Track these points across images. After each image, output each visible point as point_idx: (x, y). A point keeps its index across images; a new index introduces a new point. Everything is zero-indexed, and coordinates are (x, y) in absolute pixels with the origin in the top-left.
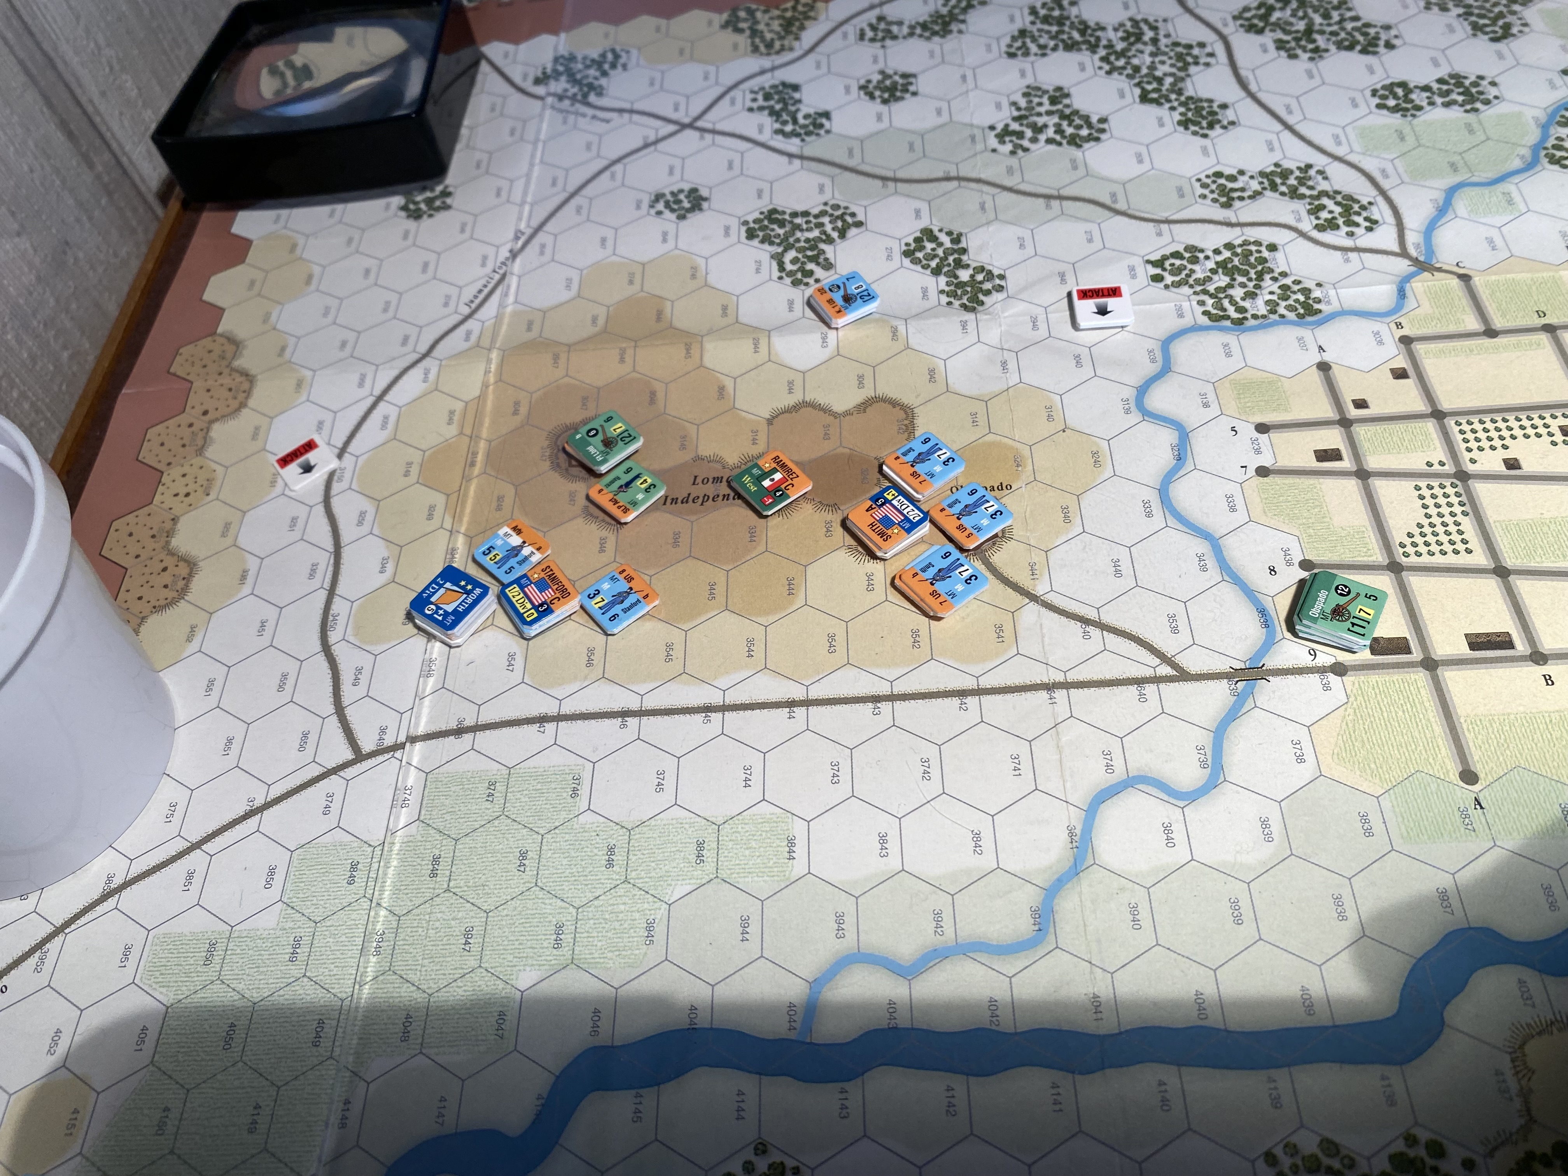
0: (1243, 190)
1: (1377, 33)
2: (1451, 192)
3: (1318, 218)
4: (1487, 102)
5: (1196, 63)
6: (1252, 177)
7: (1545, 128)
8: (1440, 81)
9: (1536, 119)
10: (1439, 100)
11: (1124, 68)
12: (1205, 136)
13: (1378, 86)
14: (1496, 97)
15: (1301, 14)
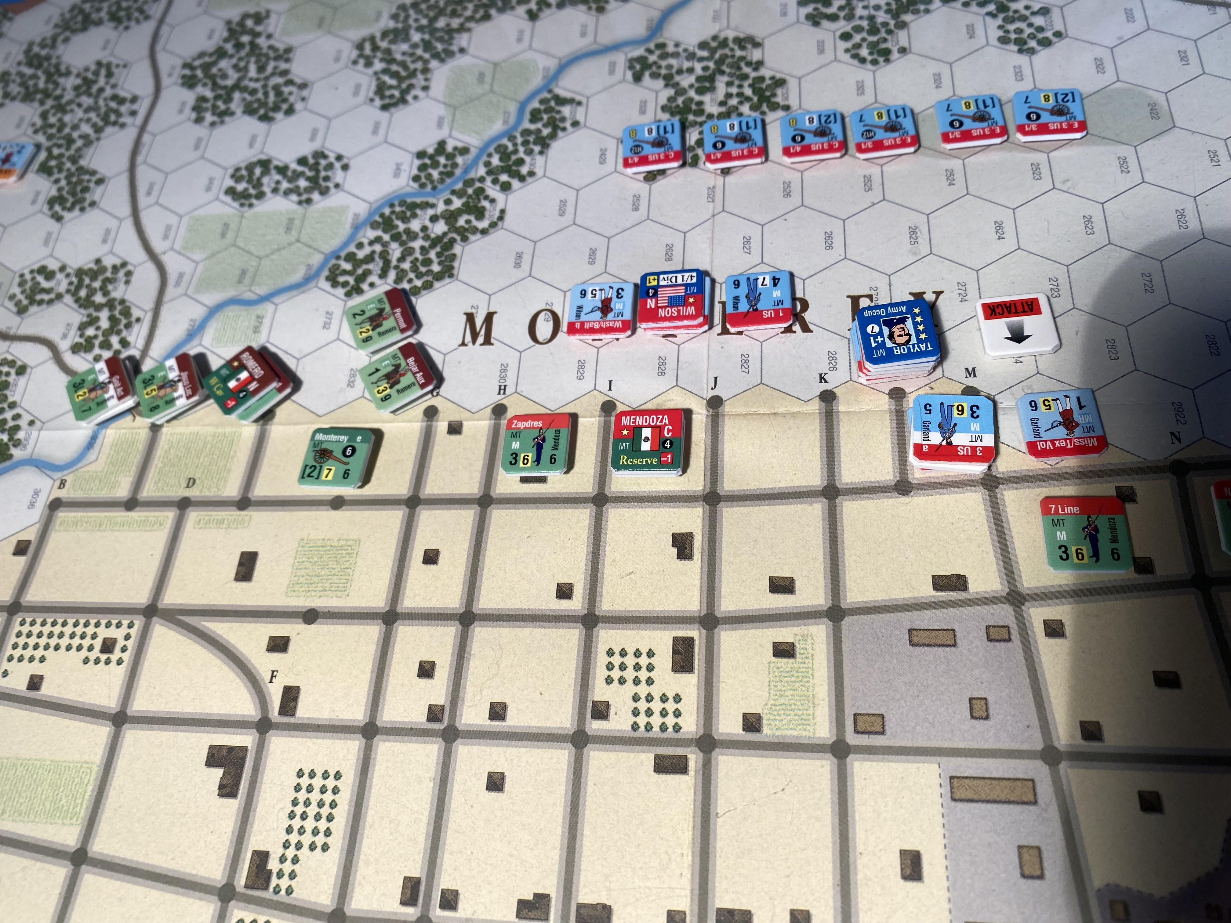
0: (48, 291)
1: (290, 93)
2: (213, 311)
3: (81, 336)
4: (324, 192)
5: (115, 123)
6: (68, 275)
7: (357, 228)
8: (302, 161)
9: (356, 215)
10: (285, 185)
11: (52, 126)
12: (58, 218)
13: (243, 165)
14: (337, 186)
15: (242, 64)
